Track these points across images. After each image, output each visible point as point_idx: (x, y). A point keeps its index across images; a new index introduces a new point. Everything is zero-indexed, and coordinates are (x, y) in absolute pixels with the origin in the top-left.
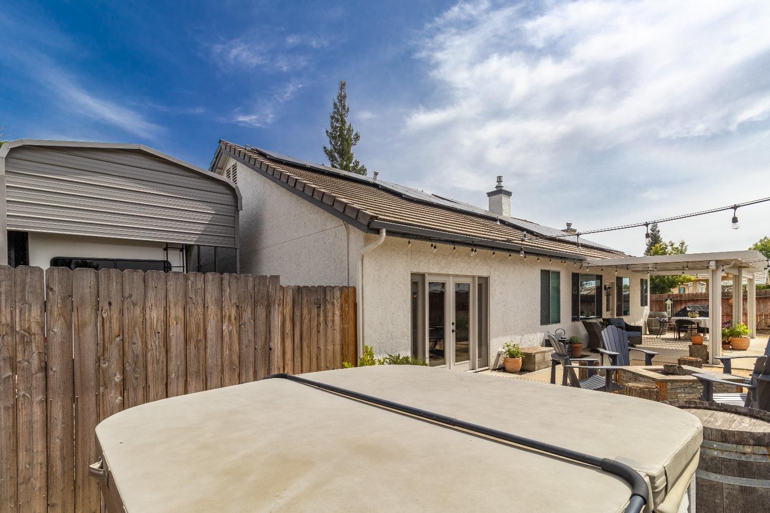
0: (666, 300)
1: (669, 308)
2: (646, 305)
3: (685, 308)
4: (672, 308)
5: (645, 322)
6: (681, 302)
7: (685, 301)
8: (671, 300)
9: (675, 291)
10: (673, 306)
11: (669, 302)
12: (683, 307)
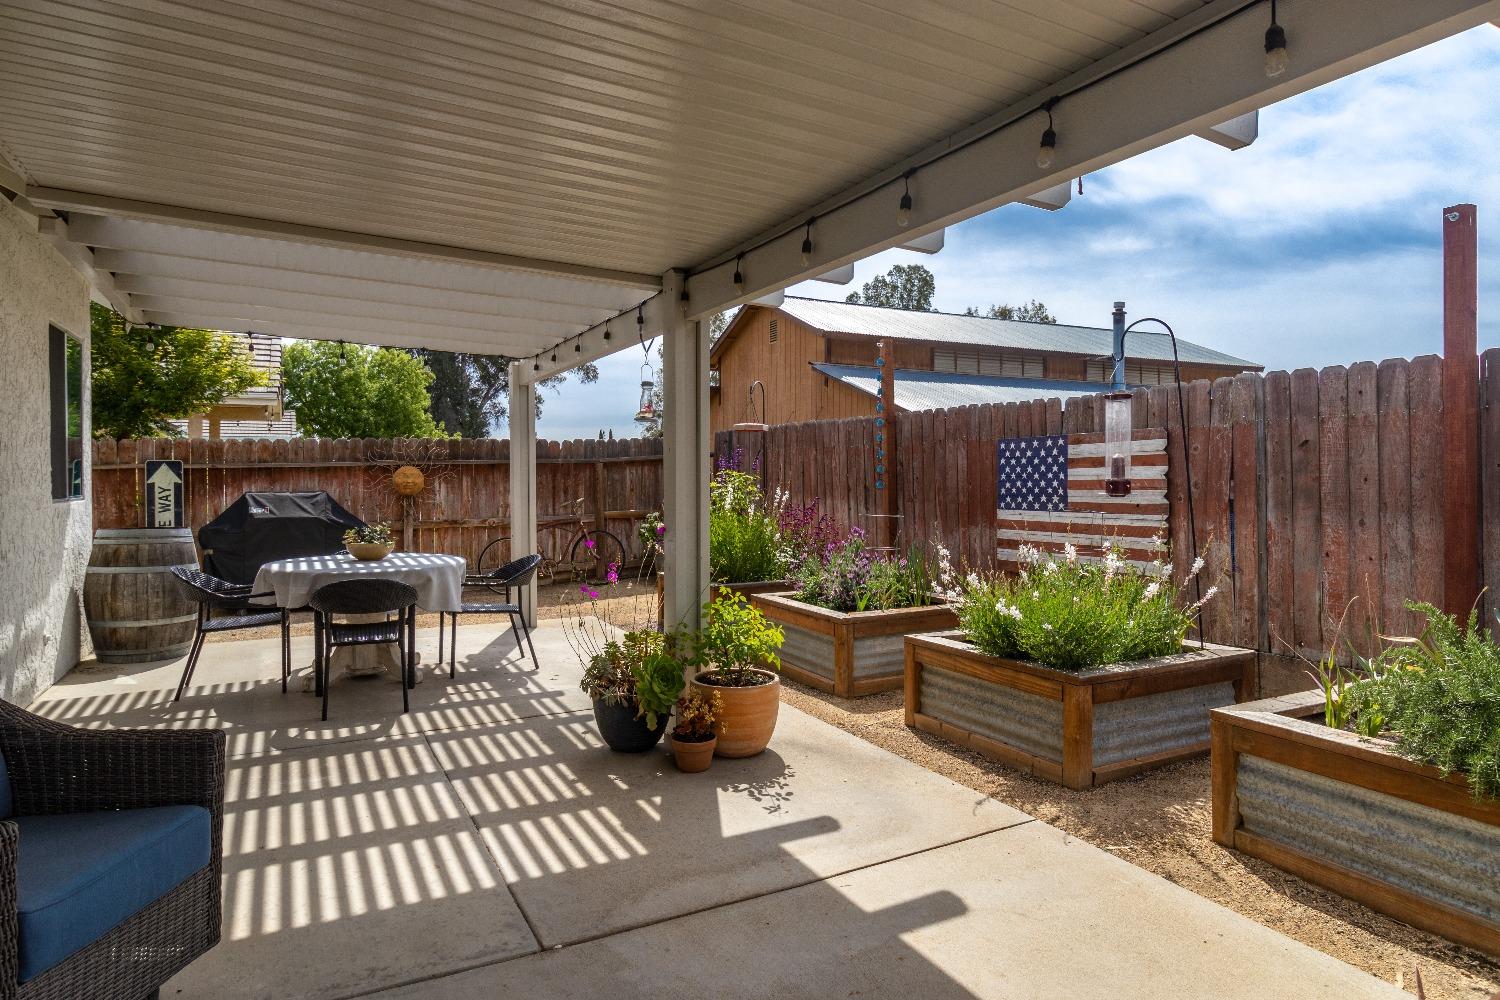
0: (153, 468)
1: (165, 508)
2: (77, 491)
3: (241, 504)
4: (178, 503)
5: (73, 594)
6: (218, 478)
7: (233, 472)
8: (174, 467)
9: (188, 428)
10: (184, 495)
11: (164, 479)
12: (226, 501)
